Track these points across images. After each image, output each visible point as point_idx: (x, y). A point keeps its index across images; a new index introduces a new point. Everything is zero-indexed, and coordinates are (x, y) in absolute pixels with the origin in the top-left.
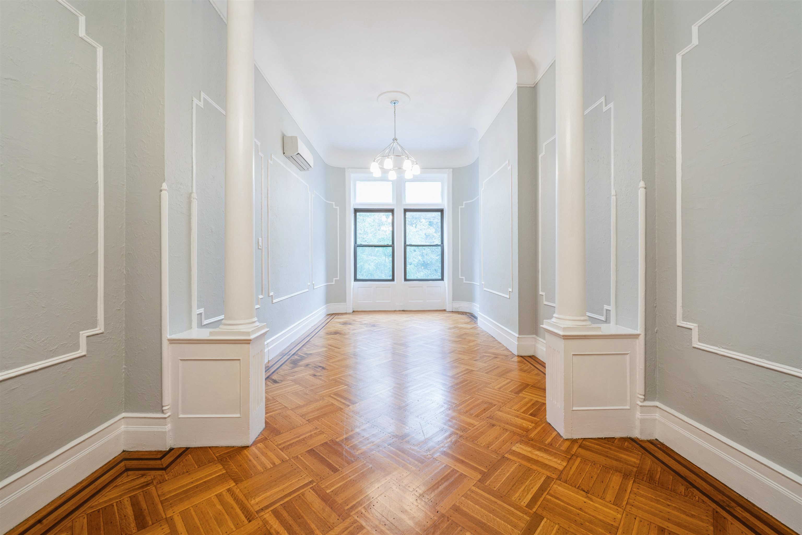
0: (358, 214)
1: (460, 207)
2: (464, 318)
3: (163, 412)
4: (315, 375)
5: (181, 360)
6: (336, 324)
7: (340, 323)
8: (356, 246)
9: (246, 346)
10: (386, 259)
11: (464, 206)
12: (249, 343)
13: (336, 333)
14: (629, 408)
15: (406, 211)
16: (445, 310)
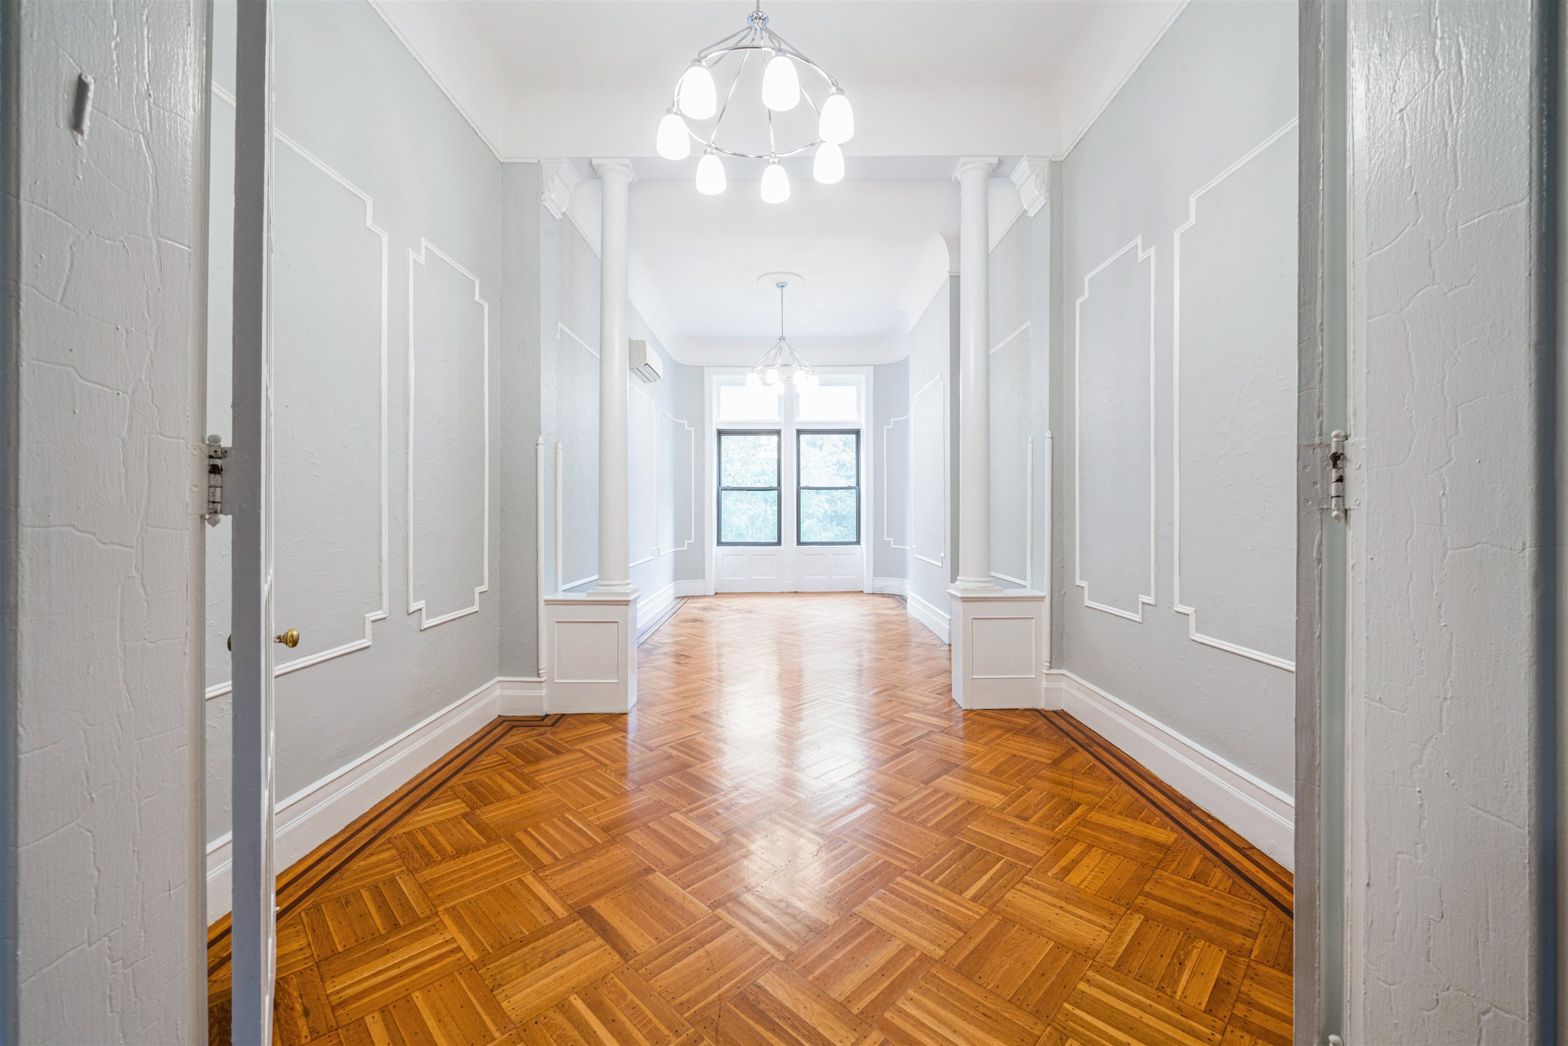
0: (723, 438)
1: (885, 427)
2: (891, 602)
3: (539, 675)
4: (678, 663)
5: (557, 622)
6: (693, 609)
7: (698, 608)
8: (720, 489)
9: (624, 607)
10: (768, 507)
11: (891, 426)
12: (628, 605)
13: (695, 620)
14: (1033, 676)
15: (799, 432)
16: (862, 592)
